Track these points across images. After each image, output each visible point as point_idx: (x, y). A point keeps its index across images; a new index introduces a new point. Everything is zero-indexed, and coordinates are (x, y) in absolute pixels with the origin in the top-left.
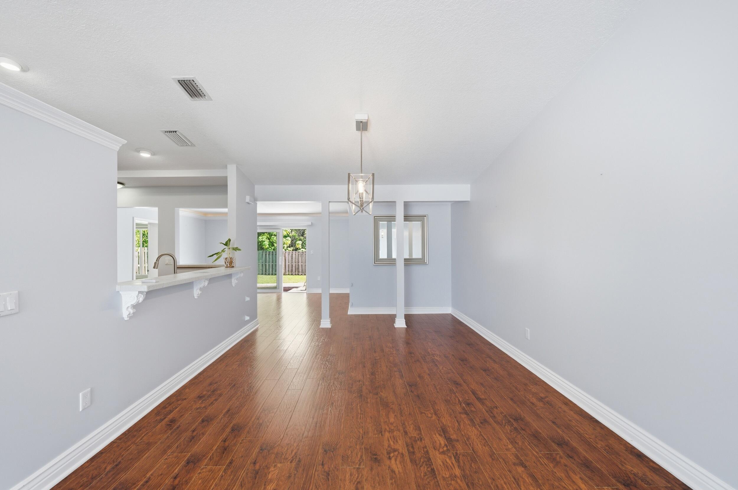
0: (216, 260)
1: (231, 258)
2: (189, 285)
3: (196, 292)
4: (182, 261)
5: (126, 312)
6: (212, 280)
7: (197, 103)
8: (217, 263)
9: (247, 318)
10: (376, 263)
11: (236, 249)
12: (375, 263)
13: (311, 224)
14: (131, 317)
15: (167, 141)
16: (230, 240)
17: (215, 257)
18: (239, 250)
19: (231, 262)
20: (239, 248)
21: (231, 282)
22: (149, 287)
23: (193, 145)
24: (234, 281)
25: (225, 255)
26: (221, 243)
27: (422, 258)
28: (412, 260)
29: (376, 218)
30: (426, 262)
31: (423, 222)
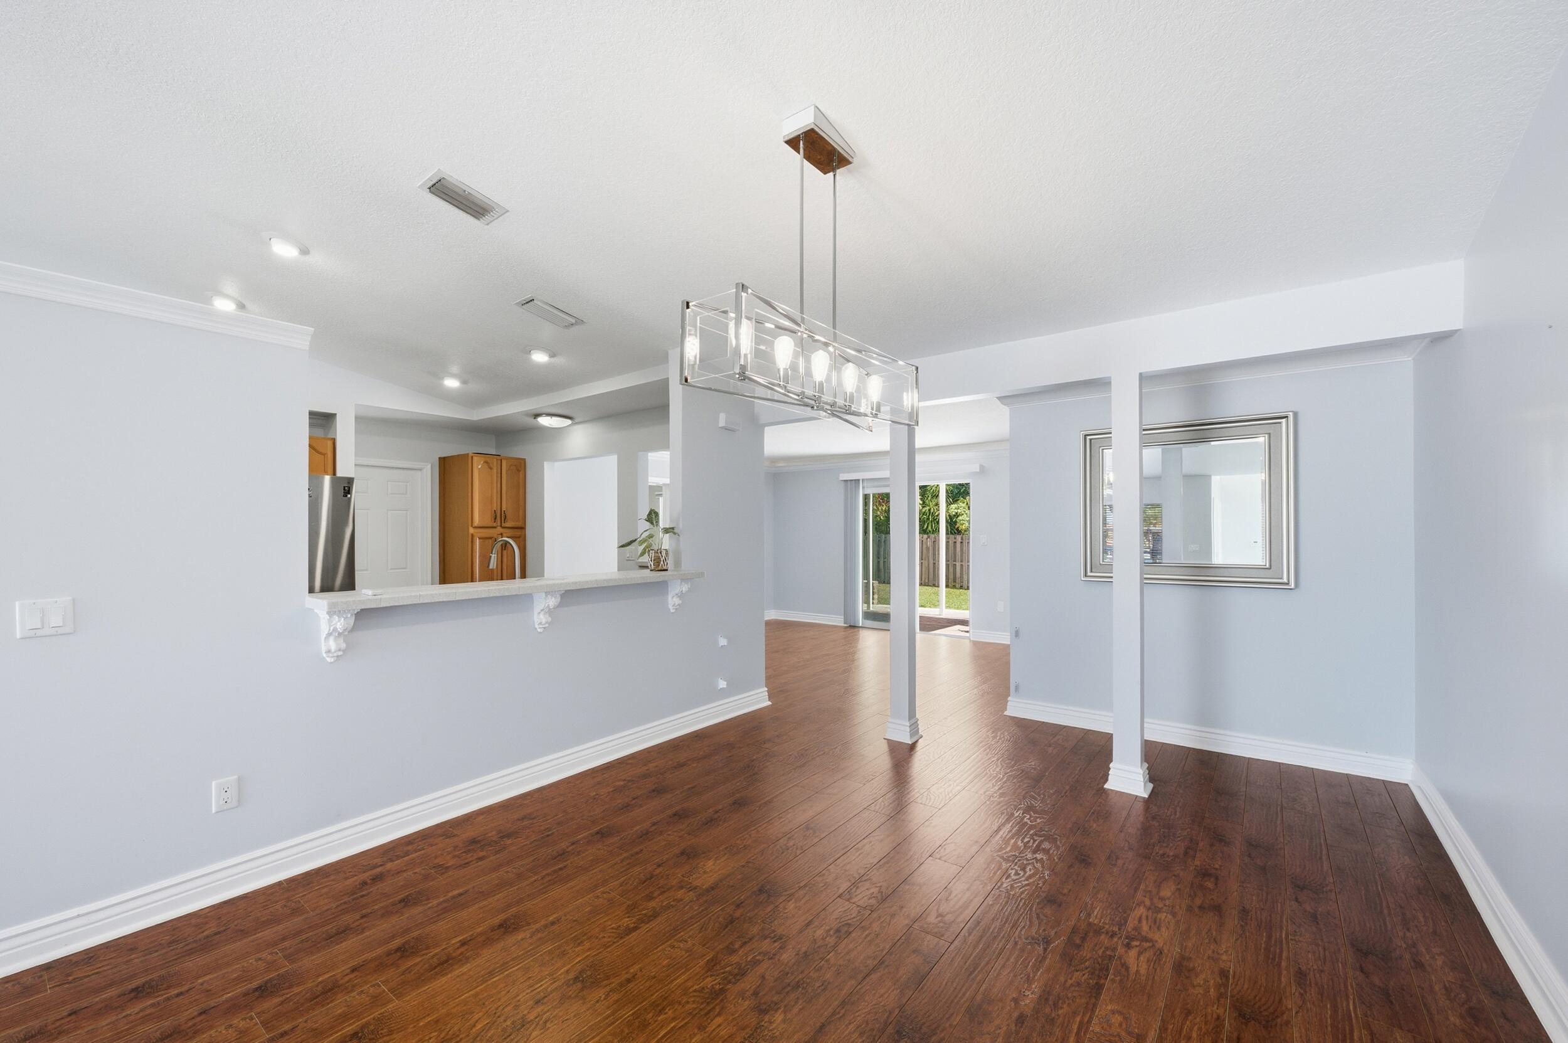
3: (538, 618)
9: (722, 684)
11: (670, 532)
12: (1086, 575)
13: (978, 470)
21: (666, 603)
24: (673, 601)
27: (1268, 566)
28: (1212, 572)
29: (1091, 440)
30: (1285, 580)
31: (1272, 436)
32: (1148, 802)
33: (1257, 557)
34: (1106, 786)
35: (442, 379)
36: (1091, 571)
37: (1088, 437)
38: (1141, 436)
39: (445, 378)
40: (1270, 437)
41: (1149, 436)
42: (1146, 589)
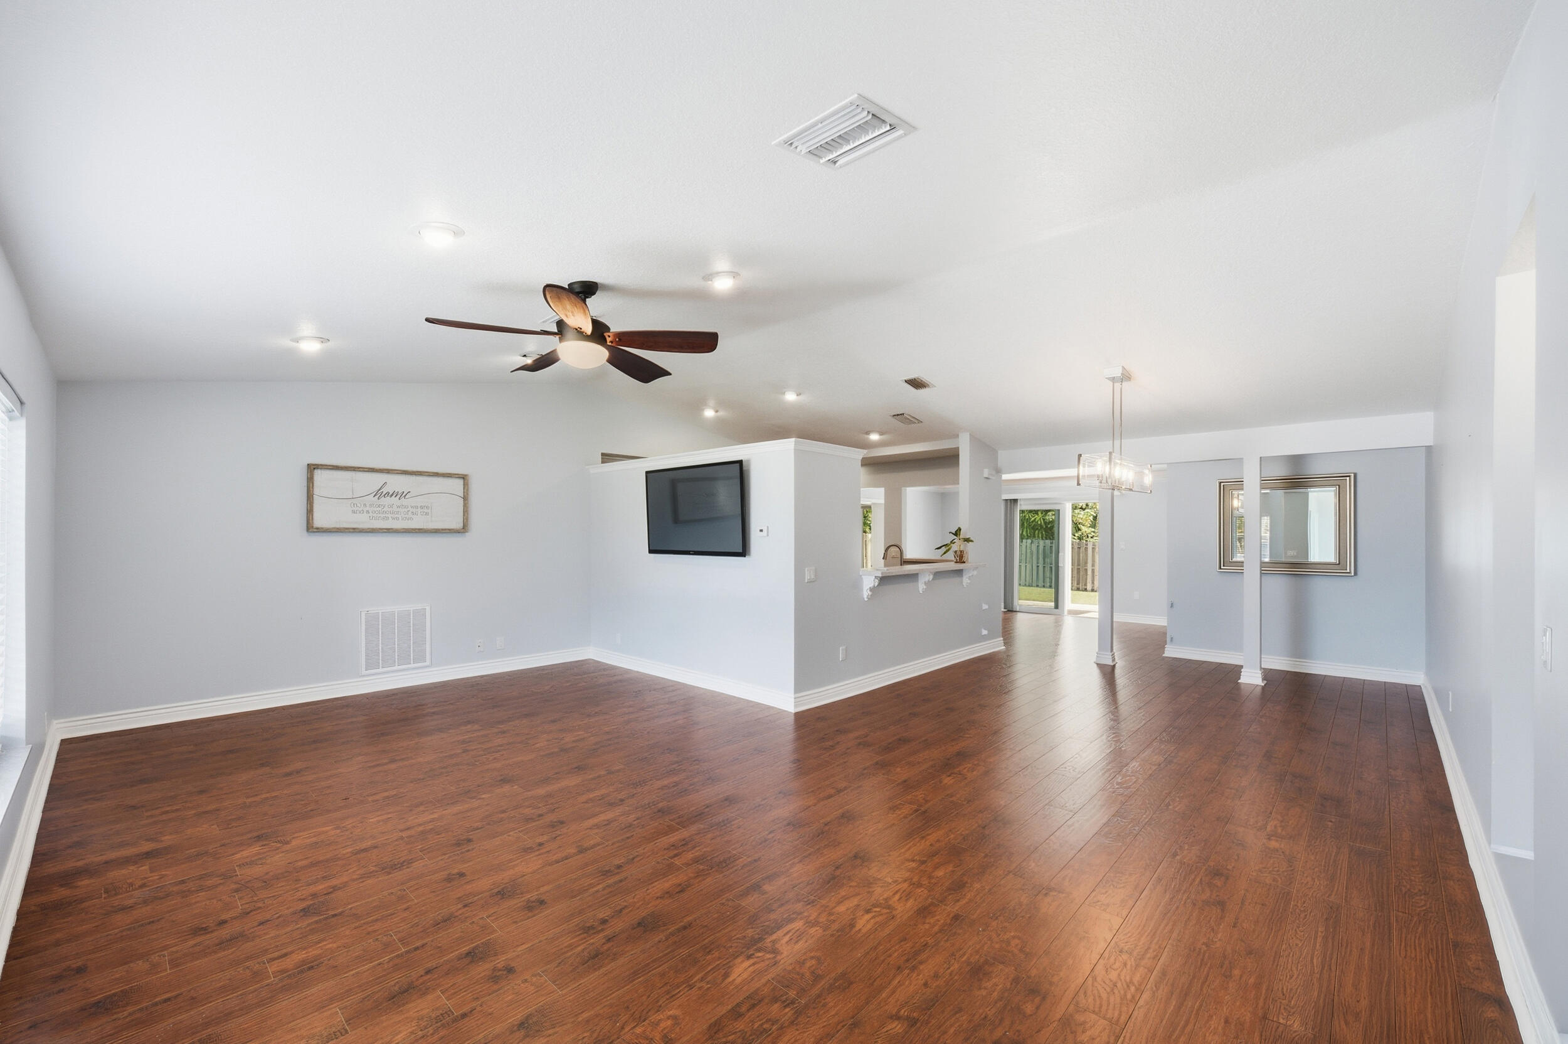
0: (945, 553)
1: (961, 552)
2: (913, 577)
3: (921, 586)
4: (909, 555)
5: (866, 593)
6: (938, 575)
7: (922, 392)
8: (945, 557)
9: (984, 632)
10: (1222, 567)
11: (967, 540)
12: (1220, 568)
14: (870, 598)
15: (895, 422)
16: (960, 529)
17: (944, 549)
18: (972, 541)
19: (961, 557)
20: (972, 539)
21: (962, 583)
22: (882, 573)
23: (920, 422)
24: (966, 580)
25: (955, 547)
26: (950, 533)
27: (1338, 563)
28: (1309, 566)
29: (1223, 485)
30: (1348, 571)
31: (1341, 488)
32: (1263, 688)
33: (1331, 557)
34: (1239, 681)
35: (703, 410)
36: (1224, 566)
37: (1222, 484)
38: (1261, 486)
39: (705, 410)
40: (1339, 488)
41: (1265, 483)
42: (1264, 577)
